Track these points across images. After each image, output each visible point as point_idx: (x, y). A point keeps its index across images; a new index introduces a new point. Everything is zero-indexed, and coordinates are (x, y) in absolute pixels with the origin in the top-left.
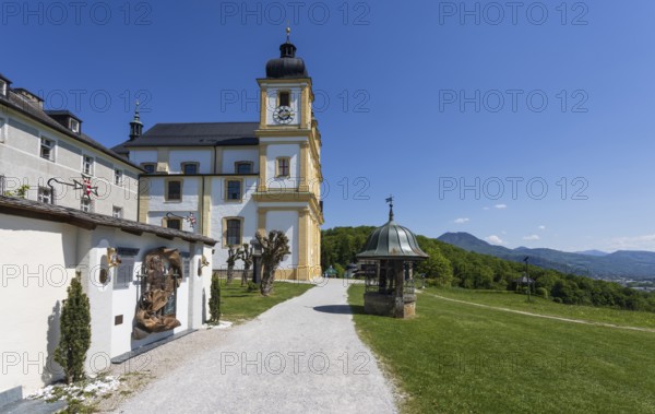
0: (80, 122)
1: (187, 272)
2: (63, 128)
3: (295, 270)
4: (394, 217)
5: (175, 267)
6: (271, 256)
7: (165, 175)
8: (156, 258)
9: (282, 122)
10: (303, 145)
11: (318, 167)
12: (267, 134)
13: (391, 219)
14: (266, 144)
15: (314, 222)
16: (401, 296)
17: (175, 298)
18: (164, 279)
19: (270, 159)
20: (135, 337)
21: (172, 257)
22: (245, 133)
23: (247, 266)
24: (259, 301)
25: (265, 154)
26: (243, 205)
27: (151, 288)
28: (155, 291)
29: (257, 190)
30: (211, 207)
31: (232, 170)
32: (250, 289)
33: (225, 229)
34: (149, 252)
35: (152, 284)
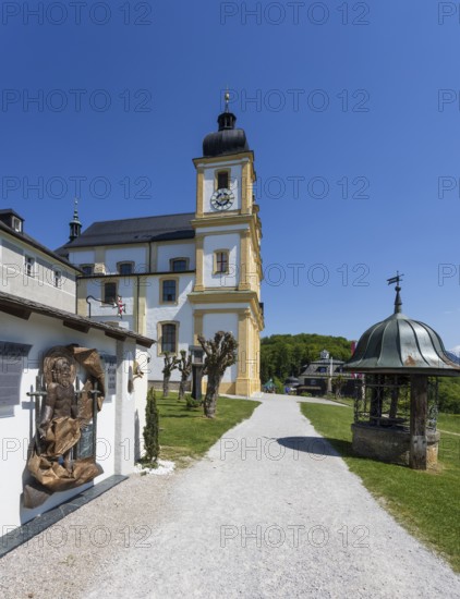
0: (22, 220)
1: (113, 386)
2: (6, 226)
3: (234, 384)
4: (402, 307)
5: (93, 378)
6: (217, 366)
7: (101, 276)
8: (61, 362)
9: (220, 208)
10: (243, 234)
11: (259, 262)
12: (205, 223)
13: (397, 311)
14: (203, 236)
15: (255, 327)
16: (423, 434)
17: (93, 428)
18: (75, 398)
19: (207, 253)
20: (27, 502)
21: (87, 362)
22: (181, 225)
23: (184, 377)
24: (203, 425)
25: (201, 247)
26: (178, 308)
27: (53, 415)
28: (59, 421)
29: (193, 291)
30: (146, 310)
31: (167, 268)
32: (189, 407)
33: (161, 335)
34: (50, 352)
35: (55, 407)
